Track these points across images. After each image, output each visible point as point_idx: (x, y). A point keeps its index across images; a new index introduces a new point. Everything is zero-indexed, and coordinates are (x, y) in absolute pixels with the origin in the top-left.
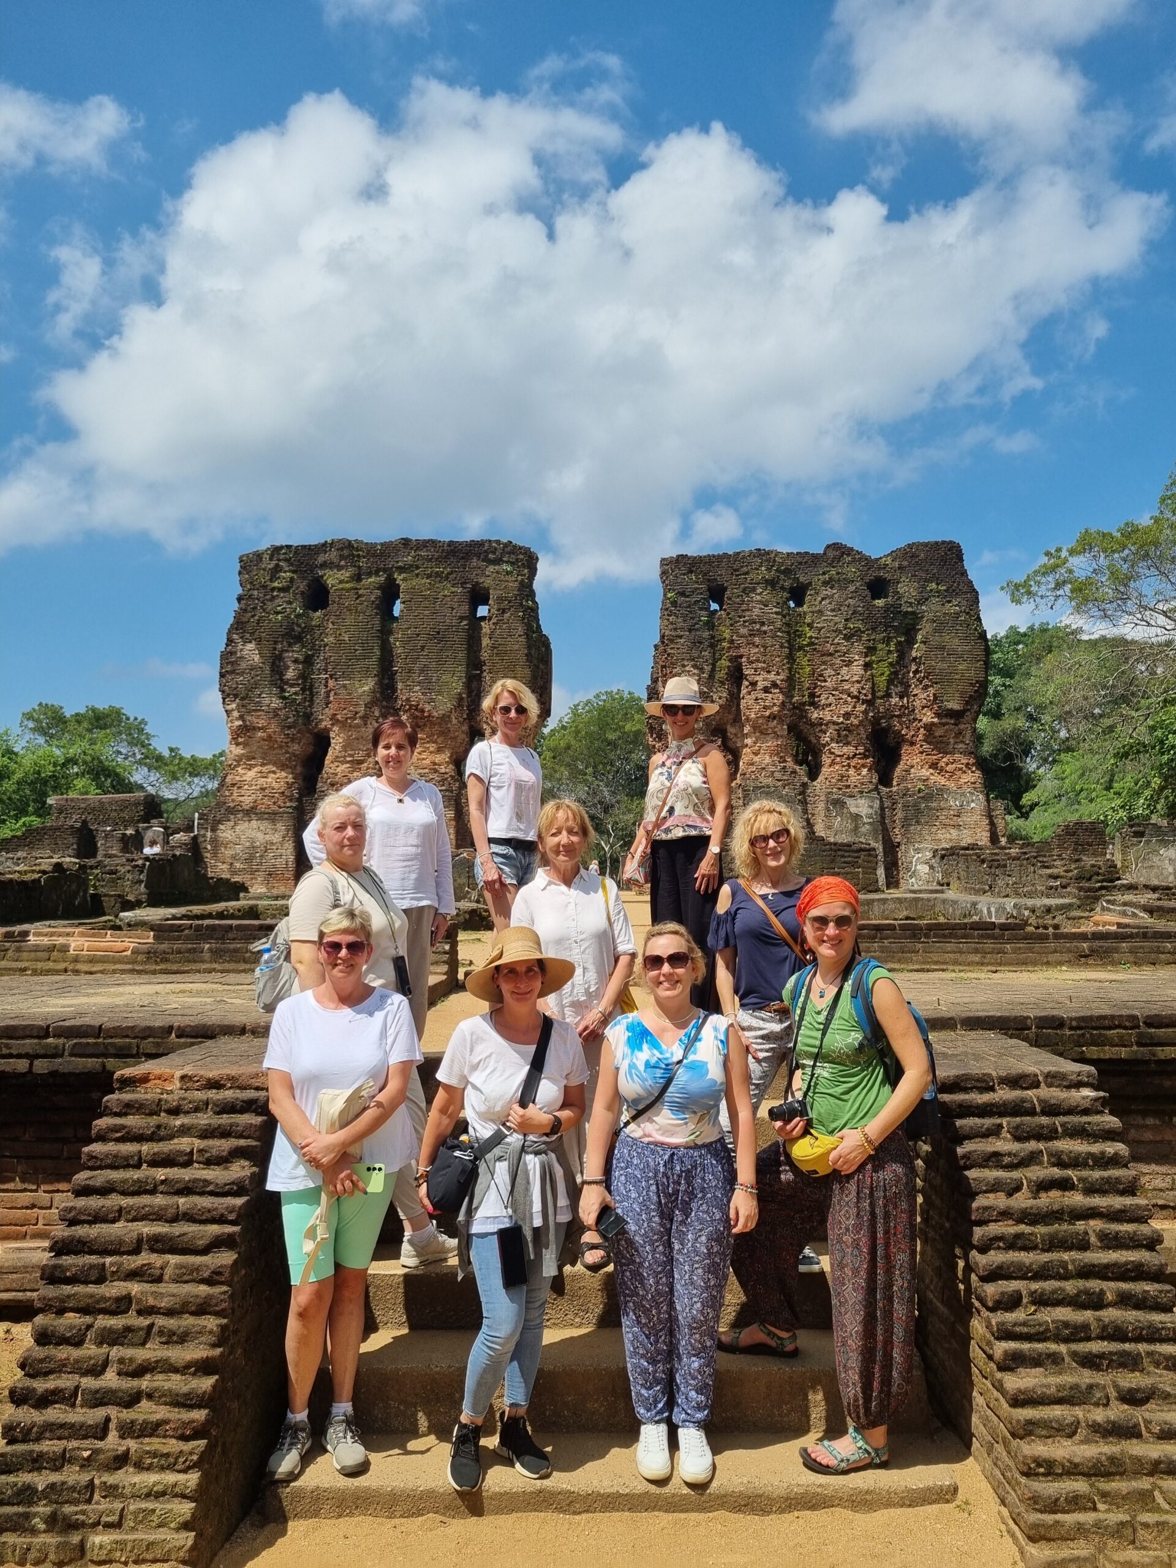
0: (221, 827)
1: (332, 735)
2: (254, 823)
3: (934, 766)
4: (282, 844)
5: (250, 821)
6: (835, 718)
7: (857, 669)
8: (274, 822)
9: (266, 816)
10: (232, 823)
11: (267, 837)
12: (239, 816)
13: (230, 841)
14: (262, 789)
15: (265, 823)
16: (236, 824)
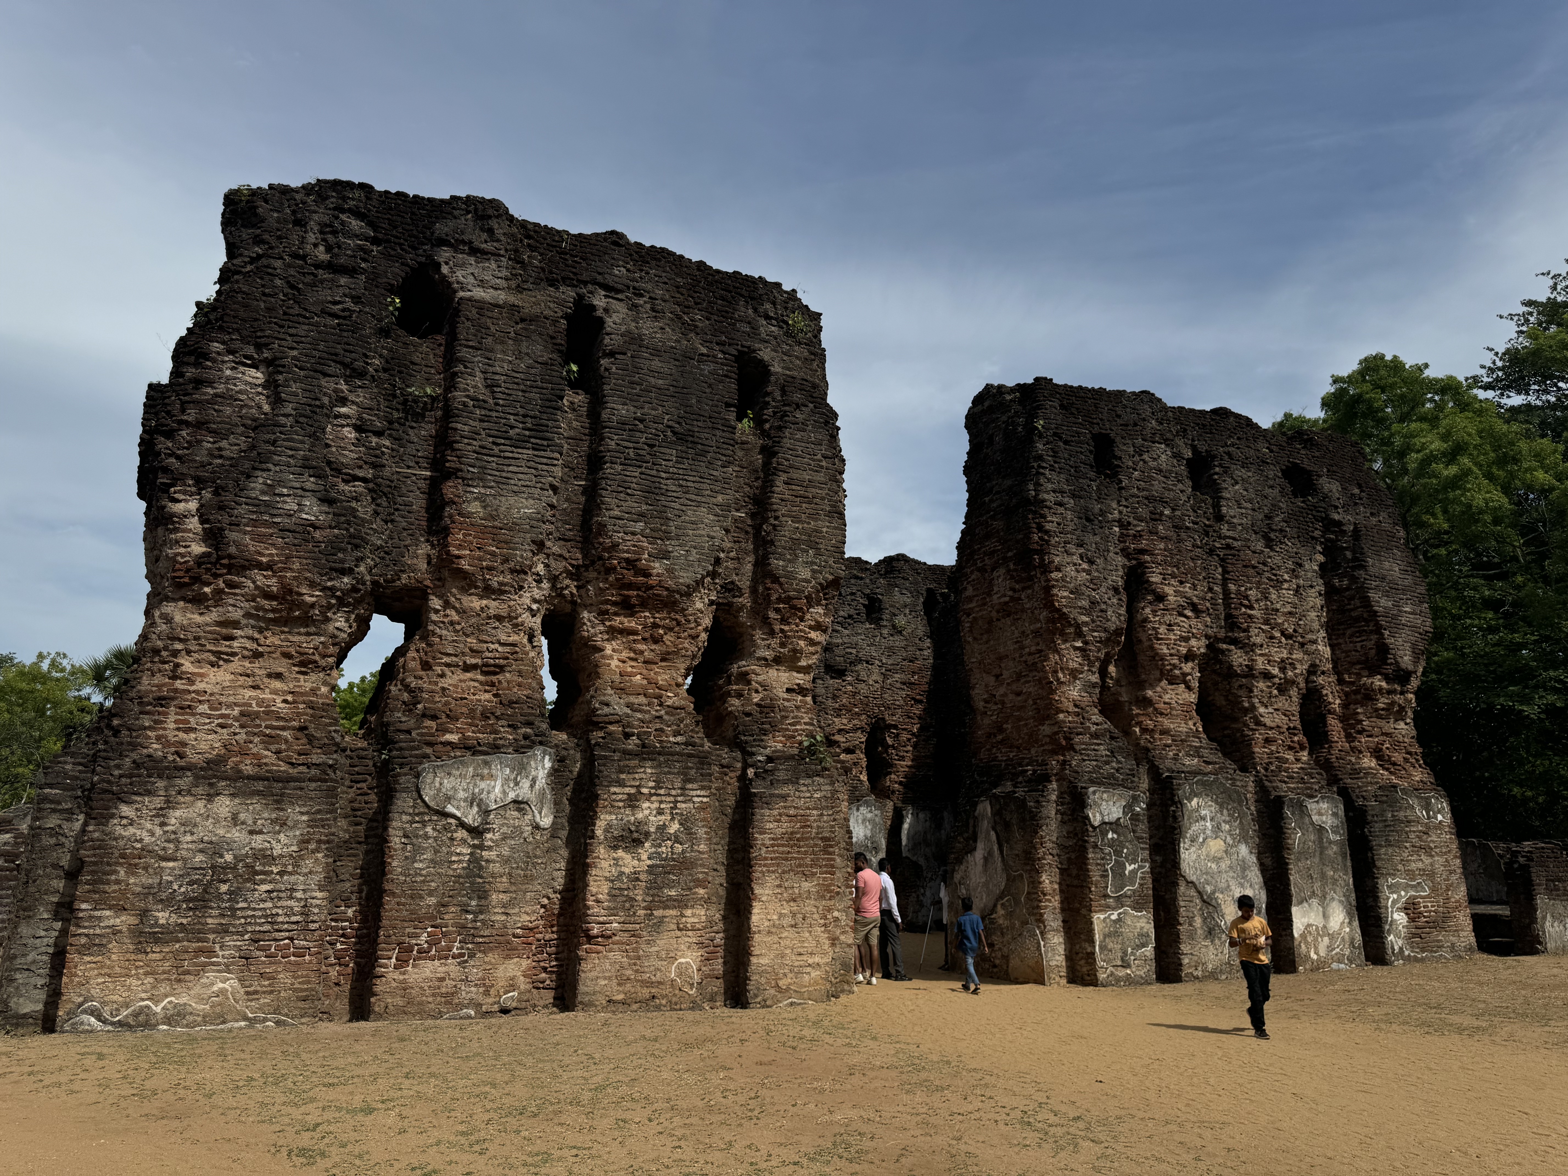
0: (126, 810)
2: (224, 805)
4: (297, 859)
5: (210, 798)
8: (279, 802)
9: (260, 786)
10: (158, 802)
11: (258, 842)
12: (184, 782)
13: (146, 851)
14: (247, 717)
15: (256, 804)
16: (170, 804)
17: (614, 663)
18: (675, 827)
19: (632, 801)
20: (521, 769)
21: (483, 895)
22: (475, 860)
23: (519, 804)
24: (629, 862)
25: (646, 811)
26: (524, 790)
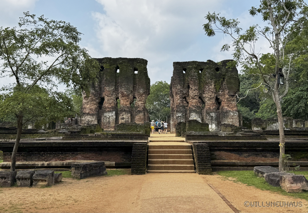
0: (82, 117)
1: (105, 98)
2: (89, 116)
3: (228, 106)
4: (95, 121)
6: (208, 96)
7: (213, 86)
8: (93, 116)
11: (92, 119)
13: (84, 120)
14: (90, 109)
15: (91, 116)
16: (85, 116)
17: (122, 102)
18: (127, 118)
19: (123, 115)
20: (112, 113)
21: (110, 123)
22: (109, 121)
23: (112, 116)
24: (123, 121)
25: (124, 116)
26: (113, 115)
